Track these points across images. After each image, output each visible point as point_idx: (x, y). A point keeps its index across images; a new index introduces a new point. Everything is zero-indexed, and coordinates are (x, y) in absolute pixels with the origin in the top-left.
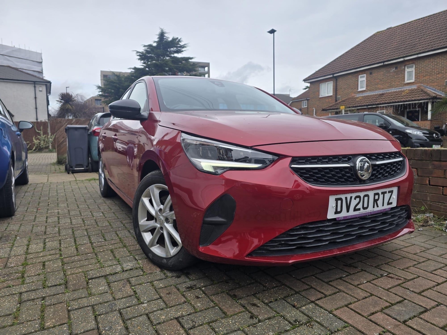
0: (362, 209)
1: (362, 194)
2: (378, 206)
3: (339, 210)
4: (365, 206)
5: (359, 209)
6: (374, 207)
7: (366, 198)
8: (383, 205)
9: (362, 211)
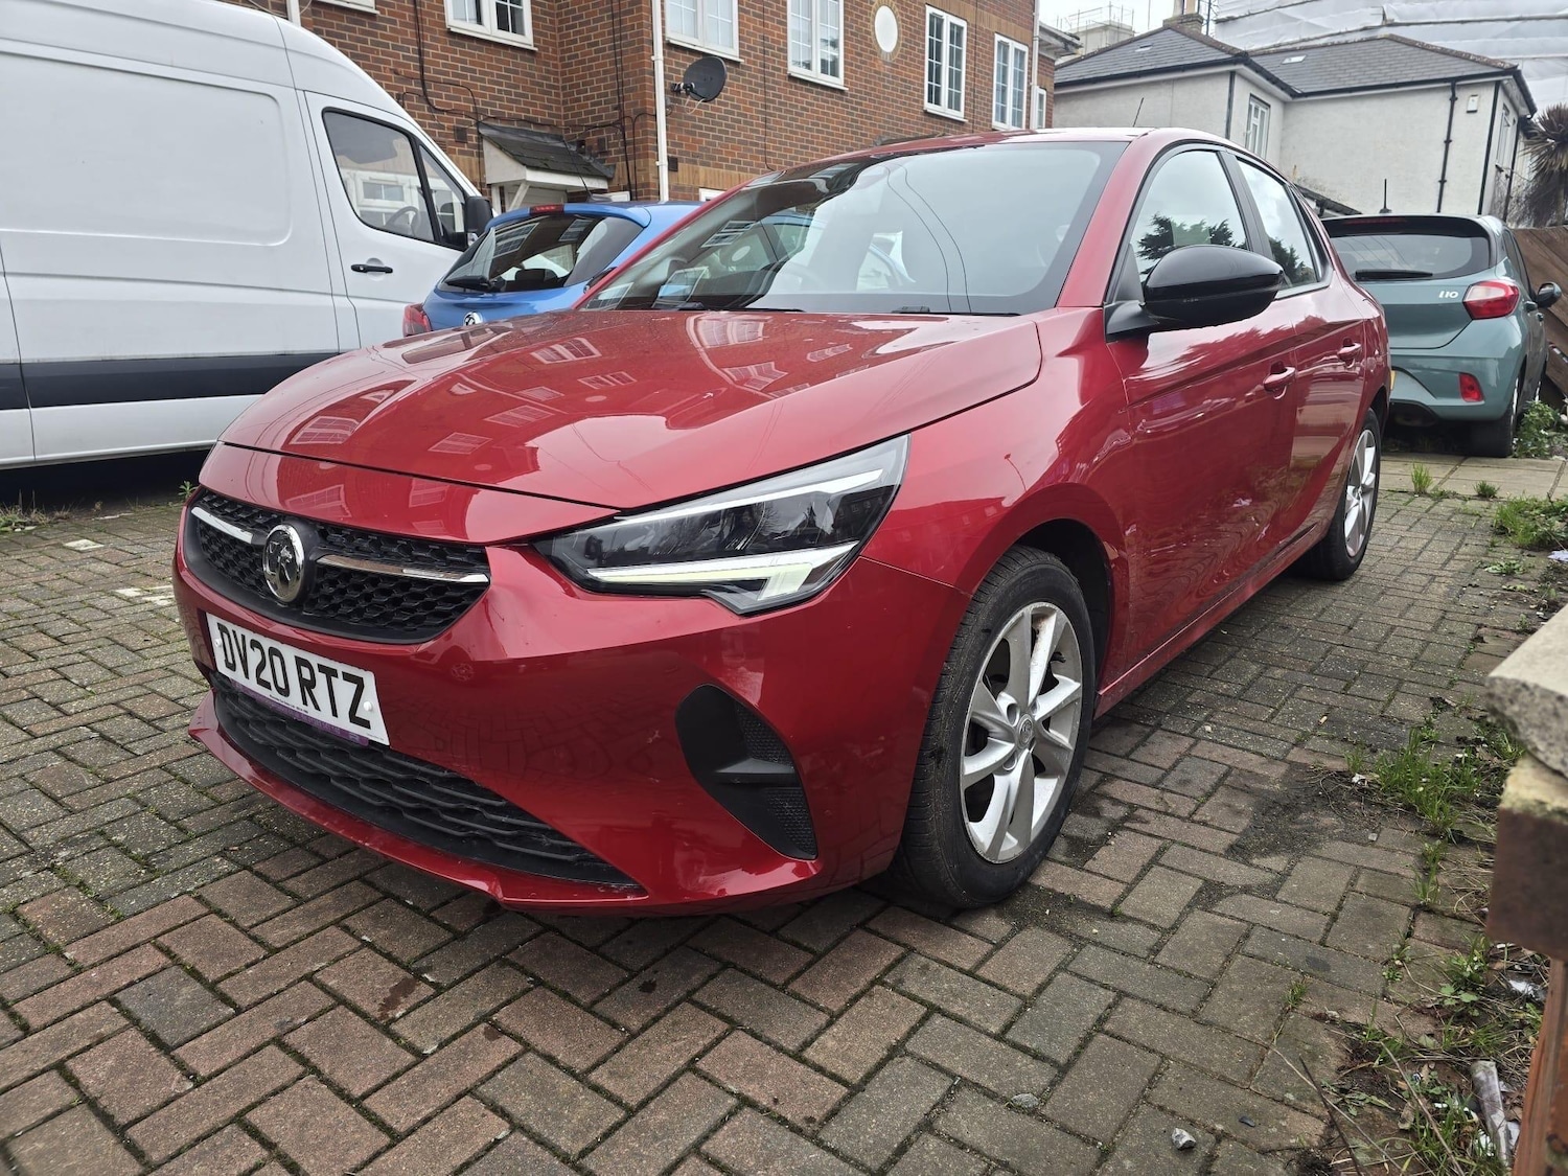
0: (273, 685)
1: (267, 643)
2: (317, 708)
4: (281, 684)
6: (305, 703)
7: (276, 660)
8: (335, 714)
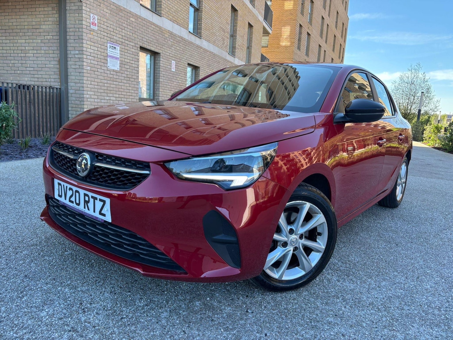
0: (74, 202)
1: (75, 189)
2: (89, 210)
3: (60, 194)
4: (78, 202)
5: (72, 202)
6: (85, 208)
7: (77, 194)
8: (94, 212)
9: (74, 205)
